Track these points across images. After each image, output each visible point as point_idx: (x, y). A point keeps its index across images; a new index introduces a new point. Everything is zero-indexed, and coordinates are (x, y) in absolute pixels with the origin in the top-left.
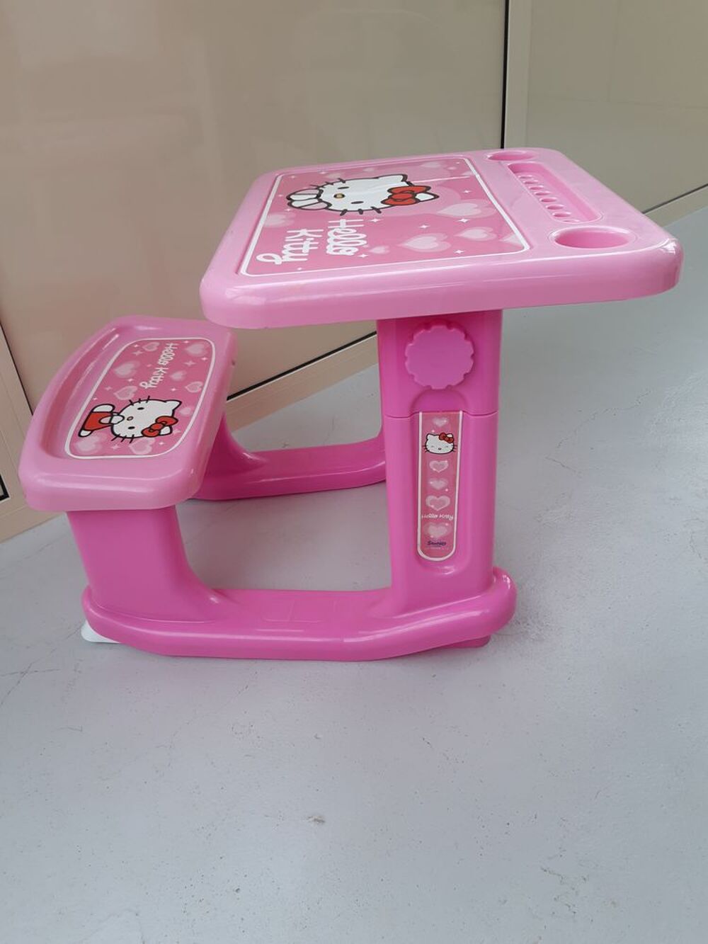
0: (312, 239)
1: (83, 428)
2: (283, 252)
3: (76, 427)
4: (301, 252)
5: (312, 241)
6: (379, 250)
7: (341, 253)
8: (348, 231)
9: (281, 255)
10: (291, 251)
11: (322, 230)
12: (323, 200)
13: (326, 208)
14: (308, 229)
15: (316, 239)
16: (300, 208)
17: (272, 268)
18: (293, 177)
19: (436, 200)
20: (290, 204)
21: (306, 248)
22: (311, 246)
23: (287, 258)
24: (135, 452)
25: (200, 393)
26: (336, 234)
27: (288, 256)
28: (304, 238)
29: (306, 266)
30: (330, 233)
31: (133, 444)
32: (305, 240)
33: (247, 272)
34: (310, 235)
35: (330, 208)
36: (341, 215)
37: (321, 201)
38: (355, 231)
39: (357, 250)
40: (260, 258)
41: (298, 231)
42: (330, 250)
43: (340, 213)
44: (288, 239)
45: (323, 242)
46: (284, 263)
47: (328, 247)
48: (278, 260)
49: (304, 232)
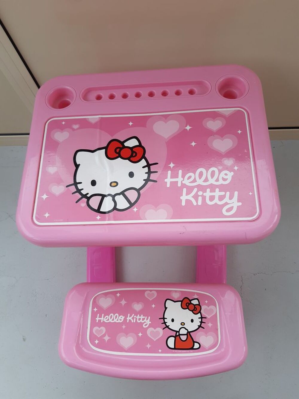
1: (192, 348)
3: (191, 353)
24: (214, 313)
31: (207, 316)
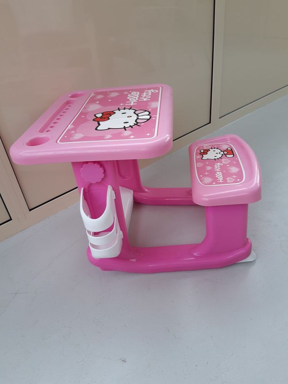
0: (143, 97)
2: (151, 93)
4: (146, 93)
5: (143, 96)
6: (126, 93)
7: (136, 92)
8: (132, 100)
9: (152, 92)
10: (149, 93)
11: (140, 100)
12: (136, 115)
13: (136, 111)
14: (144, 101)
15: (142, 97)
16: (146, 111)
17: (154, 89)
18: (148, 134)
19: (95, 114)
20: (150, 113)
21: (145, 94)
22: (143, 95)
23: (150, 91)
25: (196, 163)
26: (135, 99)
27: (150, 92)
28: (145, 98)
29: (145, 89)
30: (137, 99)
32: (145, 97)
33: (160, 88)
34: (143, 98)
35: (134, 111)
36: (131, 107)
37: (137, 115)
38: (130, 100)
39: (132, 93)
40: (157, 91)
41: (147, 100)
42: (138, 93)
43: (132, 108)
44: (150, 97)
45: (140, 96)
46: (151, 90)
47: (139, 94)
48: (152, 90)
49: (145, 100)
